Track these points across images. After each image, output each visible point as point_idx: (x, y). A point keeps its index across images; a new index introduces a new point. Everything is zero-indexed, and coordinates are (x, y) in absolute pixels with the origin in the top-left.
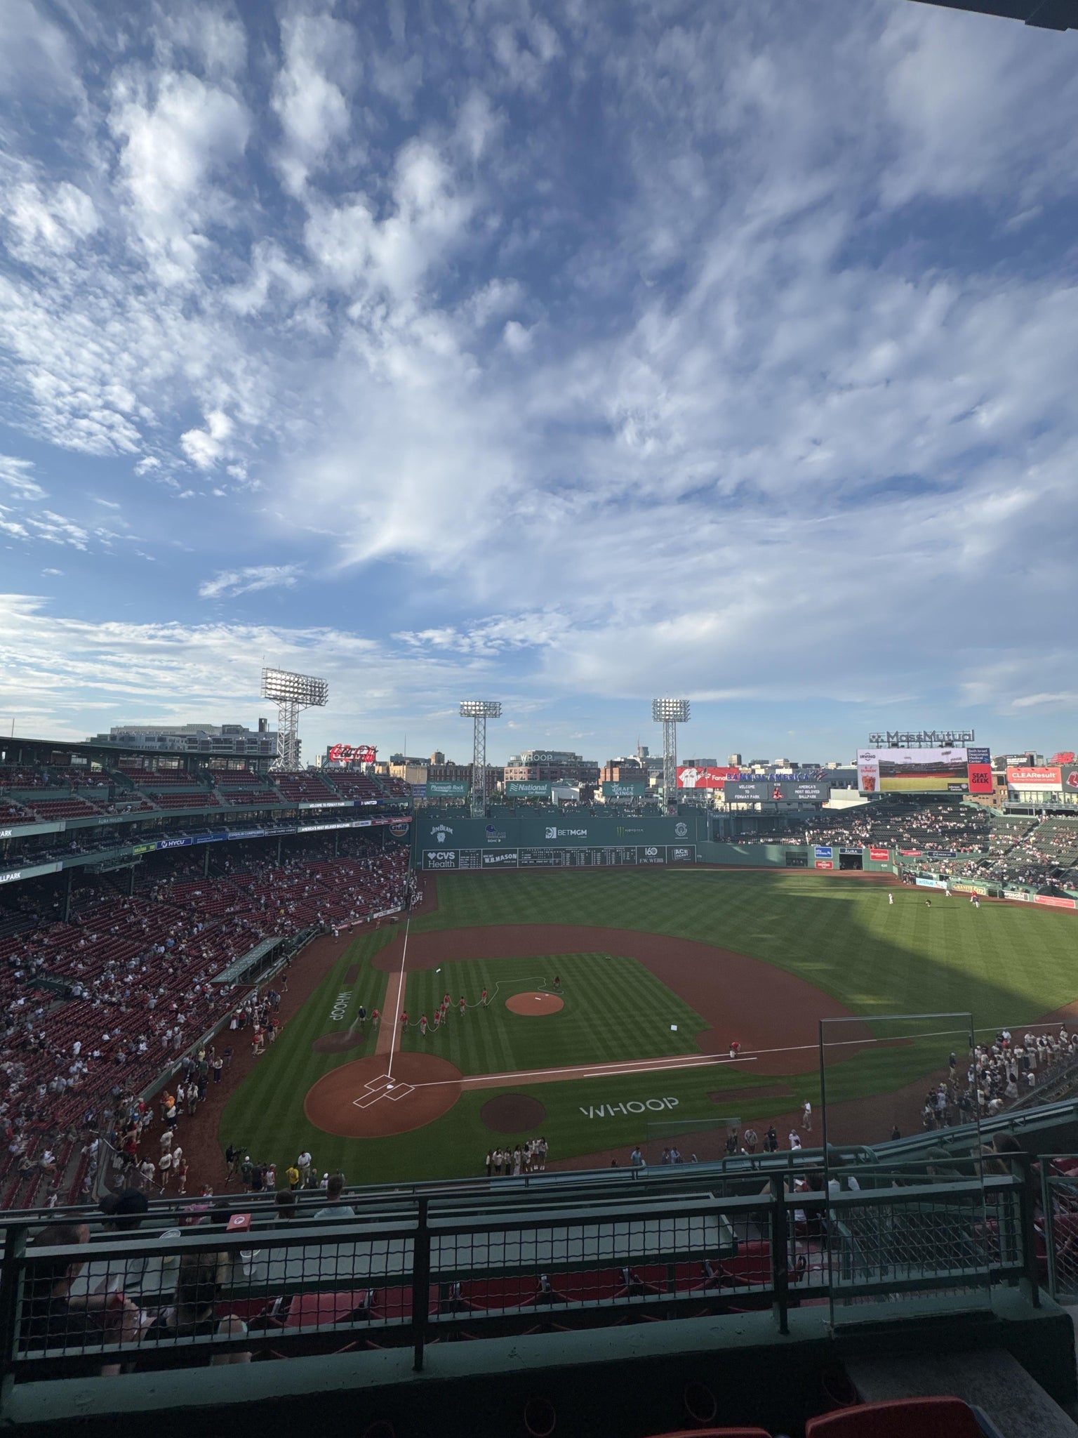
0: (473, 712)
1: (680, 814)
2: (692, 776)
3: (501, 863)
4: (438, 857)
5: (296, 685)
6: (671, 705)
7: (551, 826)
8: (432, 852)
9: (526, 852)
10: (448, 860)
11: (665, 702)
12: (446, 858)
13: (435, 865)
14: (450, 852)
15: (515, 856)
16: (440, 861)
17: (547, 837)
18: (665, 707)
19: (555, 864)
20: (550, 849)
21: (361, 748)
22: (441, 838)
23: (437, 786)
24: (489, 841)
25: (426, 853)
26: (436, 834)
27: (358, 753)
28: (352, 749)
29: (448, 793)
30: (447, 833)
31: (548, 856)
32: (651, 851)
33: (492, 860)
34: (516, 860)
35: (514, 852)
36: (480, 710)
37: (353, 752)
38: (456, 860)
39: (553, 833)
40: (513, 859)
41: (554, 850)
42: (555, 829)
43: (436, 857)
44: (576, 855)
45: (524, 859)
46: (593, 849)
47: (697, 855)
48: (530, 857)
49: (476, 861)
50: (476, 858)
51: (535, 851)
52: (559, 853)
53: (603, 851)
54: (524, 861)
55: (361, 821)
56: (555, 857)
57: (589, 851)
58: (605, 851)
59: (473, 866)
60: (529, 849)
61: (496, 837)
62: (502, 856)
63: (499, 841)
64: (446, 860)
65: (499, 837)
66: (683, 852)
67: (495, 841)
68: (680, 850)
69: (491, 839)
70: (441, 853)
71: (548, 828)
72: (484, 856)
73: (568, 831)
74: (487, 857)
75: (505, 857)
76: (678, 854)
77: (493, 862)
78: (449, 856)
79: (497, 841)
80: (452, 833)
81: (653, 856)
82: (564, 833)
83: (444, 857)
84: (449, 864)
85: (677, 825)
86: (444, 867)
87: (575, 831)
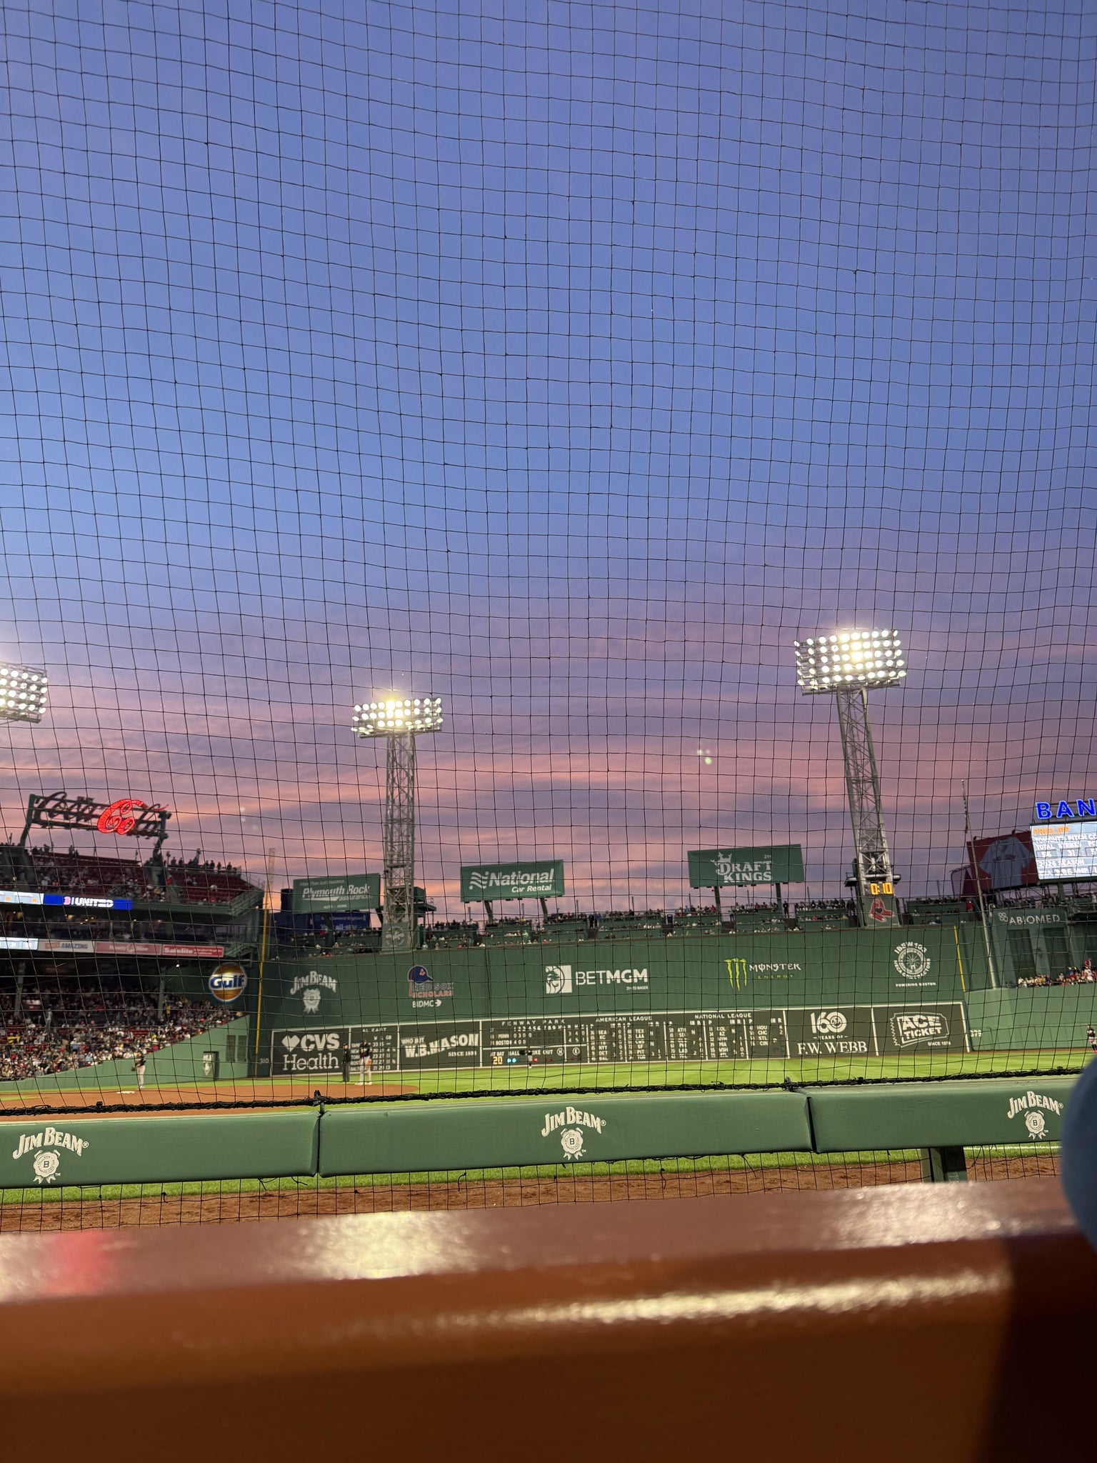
2: (1011, 857)
3: (441, 1059)
4: (304, 1046)
7: (559, 964)
8: (291, 1034)
9: (500, 1028)
10: (325, 1051)
12: (321, 1046)
13: (297, 1064)
14: (330, 1032)
15: (474, 1039)
16: (307, 1055)
17: (550, 990)
19: (572, 1059)
20: (553, 1020)
21: (123, 806)
22: (312, 1002)
23: (315, 888)
24: (414, 1004)
25: (280, 1037)
28: (95, 806)
29: (338, 902)
30: (322, 989)
31: (557, 1038)
32: (830, 1022)
33: (423, 1052)
34: (477, 1048)
35: (472, 1029)
37: (98, 812)
38: (342, 1053)
39: (562, 980)
40: (467, 1048)
41: (568, 1021)
42: (567, 969)
43: (298, 1049)
44: (622, 1034)
45: (495, 1046)
46: (667, 1018)
47: (969, 1028)
48: (507, 1042)
49: (386, 1052)
50: (386, 1048)
51: (522, 1026)
52: (580, 1030)
53: (693, 1023)
54: (496, 1051)
55: (63, 942)
56: (570, 1040)
57: (657, 1023)
58: (699, 1023)
59: (378, 1065)
60: (506, 1021)
61: (431, 994)
62: (444, 1041)
63: (439, 1003)
64: (320, 1052)
65: (437, 993)
66: (925, 1024)
67: (429, 1004)
68: (916, 1018)
69: (419, 999)
70: (311, 1037)
71: (550, 968)
72: (404, 1042)
73: (601, 972)
74: (408, 1044)
75: (450, 1043)
76: (909, 1029)
77: (424, 1054)
78: (327, 1043)
79: (434, 1003)
80: (334, 989)
81: (836, 1034)
82: (591, 980)
83: (316, 1047)
84: (327, 1061)
85: (899, 948)
86: (316, 1067)
87: (617, 972)
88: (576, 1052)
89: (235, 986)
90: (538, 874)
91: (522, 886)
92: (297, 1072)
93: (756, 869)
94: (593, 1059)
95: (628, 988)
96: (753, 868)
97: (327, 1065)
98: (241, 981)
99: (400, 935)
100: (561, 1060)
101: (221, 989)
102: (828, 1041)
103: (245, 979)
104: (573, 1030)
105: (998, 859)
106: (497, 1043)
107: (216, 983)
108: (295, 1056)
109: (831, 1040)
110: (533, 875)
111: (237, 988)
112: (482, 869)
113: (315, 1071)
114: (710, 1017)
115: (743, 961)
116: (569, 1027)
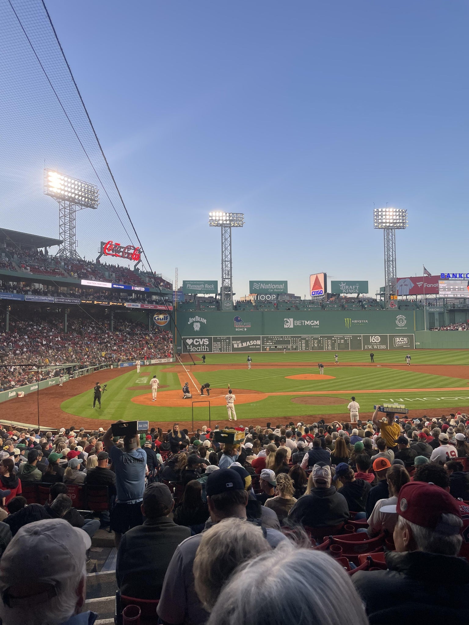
0: (221, 222)
1: (399, 308)
3: (247, 348)
4: (195, 343)
5: (73, 186)
6: (391, 214)
7: (289, 318)
8: (189, 339)
9: (268, 339)
10: (203, 345)
11: (386, 211)
12: (201, 343)
13: (192, 349)
14: (204, 338)
15: (259, 342)
16: (196, 346)
17: (285, 326)
18: (386, 215)
19: (293, 349)
20: (287, 337)
21: (128, 248)
22: (197, 327)
23: (192, 284)
24: (236, 330)
26: (192, 324)
27: (126, 251)
29: (201, 290)
30: (201, 323)
31: (288, 342)
32: (375, 339)
33: (240, 346)
34: (260, 345)
35: (258, 339)
36: (226, 220)
38: (210, 345)
39: (290, 323)
40: (256, 345)
41: (292, 337)
42: (292, 320)
43: (193, 343)
44: (310, 342)
45: (266, 345)
46: (325, 337)
47: (415, 342)
48: (272, 343)
49: (226, 346)
50: (226, 344)
51: (276, 338)
52: (296, 340)
53: (333, 339)
54: (267, 346)
55: (132, 304)
56: (292, 343)
57: (322, 339)
58: (335, 338)
59: (224, 350)
60: (270, 337)
61: (242, 326)
62: (248, 342)
63: (245, 329)
64: (201, 345)
65: (245, 326)
66: (403, 340)
67: (242, 329)
68: (400, 338)
69: (238, 328)
70: (198, 340)
71: (286, 319)
72: (233, 342)
73: (303, 321)
74: (235, 343)
75: (250, 343)
76: (398, 342)
77: (241, 347)
78: (204, 342)
79: (244, 329)
80: (205, 323)
81: (377, 343)
82: (300, 324)
83: (199, 343)
84: (204, 348)
85: (398, 317)
86: (200, 350)
87: (309, 321)
88: (294, 347)
89: (165, 320)
90: (278, 285)
91: (273, 289)
92: (193, 352)
93: (354, 288)
94: (300, 349)
95: (312, 327)
96: (353, 288)
97: (204, 349)
98: (167, 318)
99: (230, 305)
100: (290, 350)
101: (159, 321)
102: (374, 345)
103: (169, 317)
104: (293, 340)
105: (402, 285)
106: (267, 344)
107: (156, 318)
108: (191, 346)
109: (375, 345)
110: (276, 285)
111: (166, 321)
112: (257, 282)
113: (199, 352)
114: (339, 337)
115: (350, 319)
116: (292, 339)
